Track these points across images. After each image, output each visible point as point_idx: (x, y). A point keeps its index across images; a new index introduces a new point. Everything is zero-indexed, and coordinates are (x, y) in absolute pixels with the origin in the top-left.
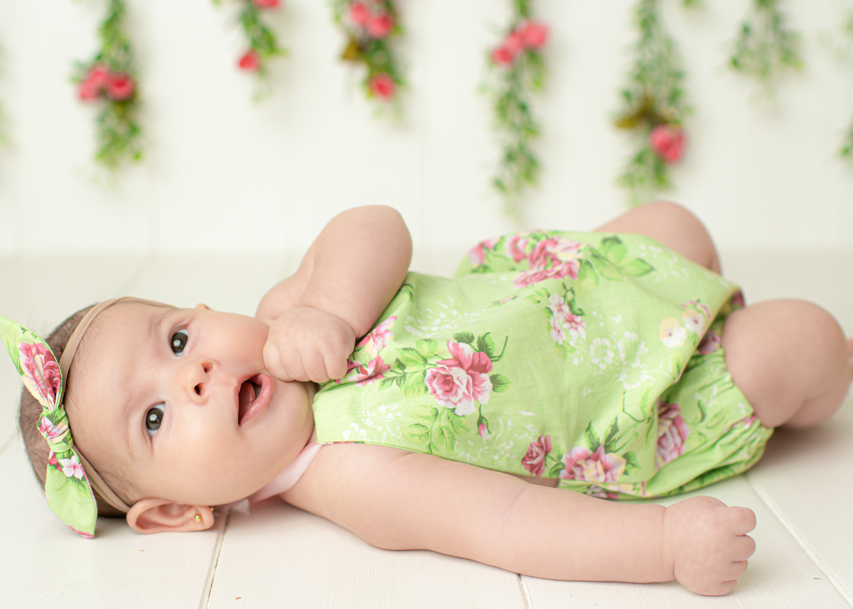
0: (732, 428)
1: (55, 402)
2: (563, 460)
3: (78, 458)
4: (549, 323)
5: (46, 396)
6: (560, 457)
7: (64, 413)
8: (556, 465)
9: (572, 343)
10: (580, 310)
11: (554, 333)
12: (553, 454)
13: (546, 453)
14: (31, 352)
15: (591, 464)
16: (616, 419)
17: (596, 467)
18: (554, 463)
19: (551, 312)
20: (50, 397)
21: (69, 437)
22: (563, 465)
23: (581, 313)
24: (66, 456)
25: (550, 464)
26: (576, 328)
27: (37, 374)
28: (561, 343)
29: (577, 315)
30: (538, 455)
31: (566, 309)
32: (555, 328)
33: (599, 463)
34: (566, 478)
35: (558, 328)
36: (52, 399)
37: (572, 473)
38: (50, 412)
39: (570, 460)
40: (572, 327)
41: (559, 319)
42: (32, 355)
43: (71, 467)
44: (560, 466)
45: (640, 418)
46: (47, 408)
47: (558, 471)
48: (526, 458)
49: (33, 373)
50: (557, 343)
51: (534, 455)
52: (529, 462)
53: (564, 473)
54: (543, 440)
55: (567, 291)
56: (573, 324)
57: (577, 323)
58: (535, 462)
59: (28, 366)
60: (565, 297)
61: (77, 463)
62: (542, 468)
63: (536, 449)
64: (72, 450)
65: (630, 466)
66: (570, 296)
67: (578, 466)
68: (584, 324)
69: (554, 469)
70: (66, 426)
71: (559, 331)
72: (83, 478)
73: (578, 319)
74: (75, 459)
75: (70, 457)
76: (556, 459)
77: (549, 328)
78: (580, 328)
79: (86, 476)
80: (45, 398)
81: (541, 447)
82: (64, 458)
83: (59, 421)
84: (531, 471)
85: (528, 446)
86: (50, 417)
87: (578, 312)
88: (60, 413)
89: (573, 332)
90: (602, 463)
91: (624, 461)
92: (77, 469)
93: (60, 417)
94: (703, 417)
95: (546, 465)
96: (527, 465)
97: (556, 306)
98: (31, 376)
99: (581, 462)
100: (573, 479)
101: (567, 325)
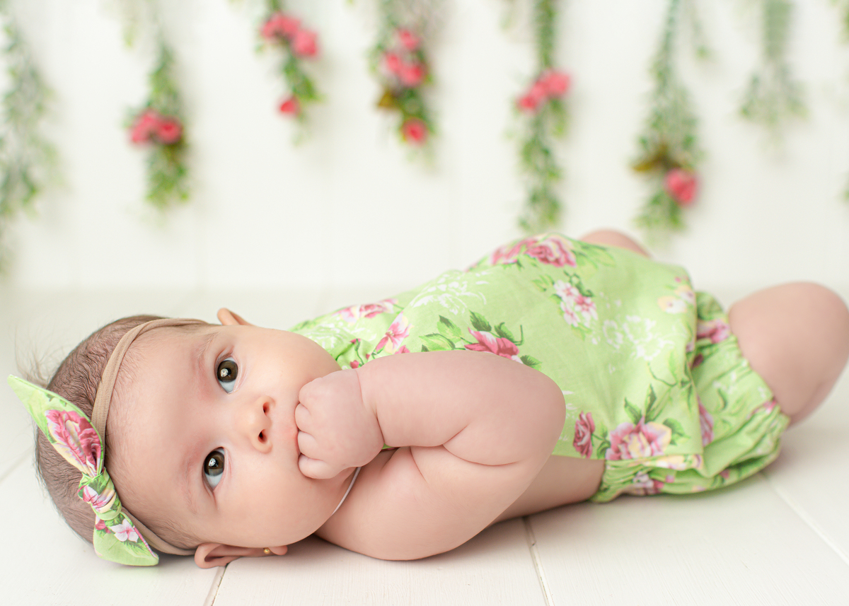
0: (754, 414)
1: (96, 469)
2: (609, 438)
3: (129, 521)
4: (560, 308)
5: (85, 463)
6: (605, 435)
7: (107, 478)
8: (602, 444)
9: (587, 324)
10: (589, 291)
11: (567, 317)
12: (597, 432)
13: (592, 431)
14: (61, 418)
15: (635, 437)
16: (651, 388)
17: (639, 440)
18: (600, 442)
19: (559, 298)
20: (88, 463)
21: (118, 502)
22: (609, 443)
23: (590, 295)
24: (116, 522)
25: (597, 443)
26: (588, 310)
27: (71, 441)
28: (576, 325)
29: (587, 296)
30: (584, 435)
31: (575, 292)
32: (567, 312)
33: (641, 435)
34: (613, 459)
35: (571, 311)
36: (93, 466)
37: (618, 451)
38: (92, 480)
39: (615, 437)
40: (583, 309)
41: (570, 303)
42: (62, 420)
43: (123, 532)
44: (606, 445)
45: (672, 382)
46: (88, 475)
47: (603, 451)
48: (577, 440)
49: (66, 441)
50: (572, 326)
51: (581, 434)
52: (579, 444)
53: (610, 452)
54: (584, 417)
55: (571, 277)
56: (585, 306)
57: (588, 305)
58: (584, 442)
59: (60, 434)
60: (571, 282)
61: (130, 527)
62: (590, 448)
63: (582, 428)
64: (123, 513)
65: (676, 436)
66: (575, 280)
67: (623, 442)
68: (594, 305)
69: (601, 449)
70: (112, 492)
71: (572, 315)
72: (139, 540)
73: (588, 300)
74: (127, 522)
75: (121, 522)
76: (601, 437)
77: (561, 313)
78: (591, 310)
79: (141, 537)
80: (84, 466)
81: (585, 425)
82: (114, 525)
83: (104, 488)
84: (582, 452)
85: (574, 426)
86: (94, 486)
87: (587, 293)
88: (104, 479)
89: (585, 314)
90: (644, 434)
91: (668, 431)
92: (131, 533)
93: (104, 484)
94: (725, 404)
95: (593, 445)
96: (578, 446)
97: (564, 291)
98: (65, 444)
99: (626, 438)
100: (620, 458)
101: (578, 308)
